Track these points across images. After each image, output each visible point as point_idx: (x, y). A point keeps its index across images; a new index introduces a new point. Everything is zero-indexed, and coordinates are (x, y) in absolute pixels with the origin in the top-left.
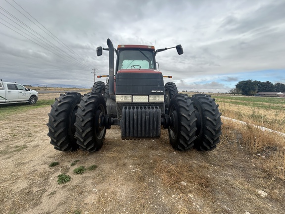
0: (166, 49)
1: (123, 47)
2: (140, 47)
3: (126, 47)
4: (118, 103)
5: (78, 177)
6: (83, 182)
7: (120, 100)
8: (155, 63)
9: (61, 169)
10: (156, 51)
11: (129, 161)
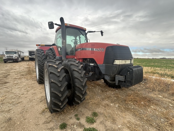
0: (95, 32)
1: (69, 25)
2: (79, 27)
3: (71, 26)
4: (119, 65)
5: (97, 125)
6: (105, 126)
7: (121, 63)
8: (87, 39)
9: (75, 127)
10: (88, 32)
11: (106, 102)
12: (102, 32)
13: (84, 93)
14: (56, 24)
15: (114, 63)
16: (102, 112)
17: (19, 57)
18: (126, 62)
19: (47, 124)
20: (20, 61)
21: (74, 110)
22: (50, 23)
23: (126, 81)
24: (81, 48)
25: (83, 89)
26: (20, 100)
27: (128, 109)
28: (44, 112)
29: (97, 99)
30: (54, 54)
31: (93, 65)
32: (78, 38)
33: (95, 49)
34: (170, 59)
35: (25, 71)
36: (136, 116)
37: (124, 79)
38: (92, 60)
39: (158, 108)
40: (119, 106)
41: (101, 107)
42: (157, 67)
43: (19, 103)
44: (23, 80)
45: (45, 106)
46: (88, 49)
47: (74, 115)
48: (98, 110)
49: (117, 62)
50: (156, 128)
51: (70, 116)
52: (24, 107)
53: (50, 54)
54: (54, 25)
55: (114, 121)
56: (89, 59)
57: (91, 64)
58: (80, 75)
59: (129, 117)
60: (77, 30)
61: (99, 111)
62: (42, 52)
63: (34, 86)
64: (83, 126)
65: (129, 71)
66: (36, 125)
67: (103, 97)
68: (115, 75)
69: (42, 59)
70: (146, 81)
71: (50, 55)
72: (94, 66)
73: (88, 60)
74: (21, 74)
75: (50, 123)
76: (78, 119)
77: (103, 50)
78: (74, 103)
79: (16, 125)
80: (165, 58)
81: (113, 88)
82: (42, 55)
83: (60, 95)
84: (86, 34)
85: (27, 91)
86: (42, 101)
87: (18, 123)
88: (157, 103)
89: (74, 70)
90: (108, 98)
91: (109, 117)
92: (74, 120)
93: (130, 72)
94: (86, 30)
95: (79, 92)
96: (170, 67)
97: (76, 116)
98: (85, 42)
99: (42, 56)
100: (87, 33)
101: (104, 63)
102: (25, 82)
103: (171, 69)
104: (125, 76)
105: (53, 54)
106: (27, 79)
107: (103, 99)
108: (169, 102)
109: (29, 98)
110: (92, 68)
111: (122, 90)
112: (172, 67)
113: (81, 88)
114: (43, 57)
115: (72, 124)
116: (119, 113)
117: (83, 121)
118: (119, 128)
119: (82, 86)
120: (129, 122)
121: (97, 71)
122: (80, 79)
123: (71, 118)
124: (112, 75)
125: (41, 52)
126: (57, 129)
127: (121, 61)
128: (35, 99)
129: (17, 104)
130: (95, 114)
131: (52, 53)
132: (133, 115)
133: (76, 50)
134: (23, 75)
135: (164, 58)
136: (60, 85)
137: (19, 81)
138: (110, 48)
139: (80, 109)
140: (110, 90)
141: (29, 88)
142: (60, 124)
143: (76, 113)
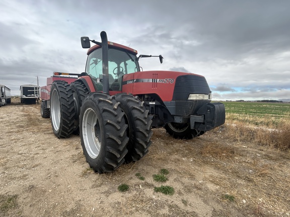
0: (151, 56)
1: (112, 44)
2: (127, 49)
4: (196, 101)
5: (170, 183)
6: (182, 183)
7: (198, 99)
8: (139, 67)
9: (141, 187)
10: (140, 56)
11: (175, 156)
12: (161, 58)
13: (148, 141)
14: (93, 41)
15: (189, 99)
16: (173, 168)
17: (3, 97)
18: (204, 97)
19: (98, 188)
20: (4, 105)
21: (133, 169)
22: (84, 40)
23: (205, 122)
24: (133, 80)
25: (147, 135)
26: (37, 163)
27: (206, 163)
28: (86, 175)
29: (162, 153)
30: (87, 88)
31: (154, 103)
32: (122, 65)
33: (158, 80)
34: (250, 101)
35: (22, 121)
36: (219, 168)
37: (203, 119)
38: (154, 97)
39: (244, 159)
40: (194, 161)
41: (170, 163)
42: (234, 113)
43: (37, 165)
44: (26, 134)
45: (84, 168)
46: (146, 80)
47: (134, 175)
48: (166, 167)
49: (193, 97)
50: (244, 179)
51: (129, 176)
52: (49, 170)
53: (79, 88)
54: (91, 42)
55: (192, 177)
56: (148, 95)
57: (150, 103)
58: (142, 115)
59: (210, 171)
60: (124, 53)
61: (169, 167)
62: (66, 85)
63: (52, 142)
64: (153, 185)
65: (209, 108)
66: (81, 190)
67: (169, 150)
68: (189, 115)
69: (69, 96)
70: (224, 129)
71: (79, 90)
72: (155, 105)
73: (146, 97)
74: (17, 125)
75: (102, 186)
76: (142, 179)
77: (172, 81)
78: (133, 158)
79: (47, 193)
80: (243, 101)
81: (182, 139)
82: (67, 90)
83: (120, 143)
84: (137, 59)
85: (43, 149)
86: (75, 161)
87: (50, 191)
88: (242, 153)
89: (134, 108)
90: (177, 151)
91: (185, 173)
92: (136, 180)
93: (210, 110)
94: (137, 54)
95: (142, 139)
96: (251, 112)
97: (137, 175)
98: (136, 71)
99: (67, 92)
100: (139, 58)
101: (173, 100)
102: (31, 137)
103: (252, 115)
104: (204, 115)
105: (85, 88)
106: (34, 133)
107: (170, 154)
108: (256, 152)
109: (52, 158)
110: (152, 108)
111: (194, 141)
112: (254, 113)
113: (145, 133)
114: (69, 93)
115: (135, 185)
116: (197, 167)
117: (150, 180)
118: (200, 183)
119: (147, 130)
120: (211, 176)
121: (160, 113)
122: (144, 120)
123: (131, 178)
124: (186, 116)
125: (64, 85)
126: (115, 191)
127: (198, 95)
128: (62, 160)
129: (33, 167)
130: (164, 171)
131: (83, 88)
132: (214, 169)
133: (124, 83)
134: (22, 127)
135: (241, 101)
136: (119, 128)
137: (19, 136)
138: (182, 78)
139: (140, 167)
140: (176, 142)
141: (43, 145)
142: (117, 186)
143: (137, 172)
